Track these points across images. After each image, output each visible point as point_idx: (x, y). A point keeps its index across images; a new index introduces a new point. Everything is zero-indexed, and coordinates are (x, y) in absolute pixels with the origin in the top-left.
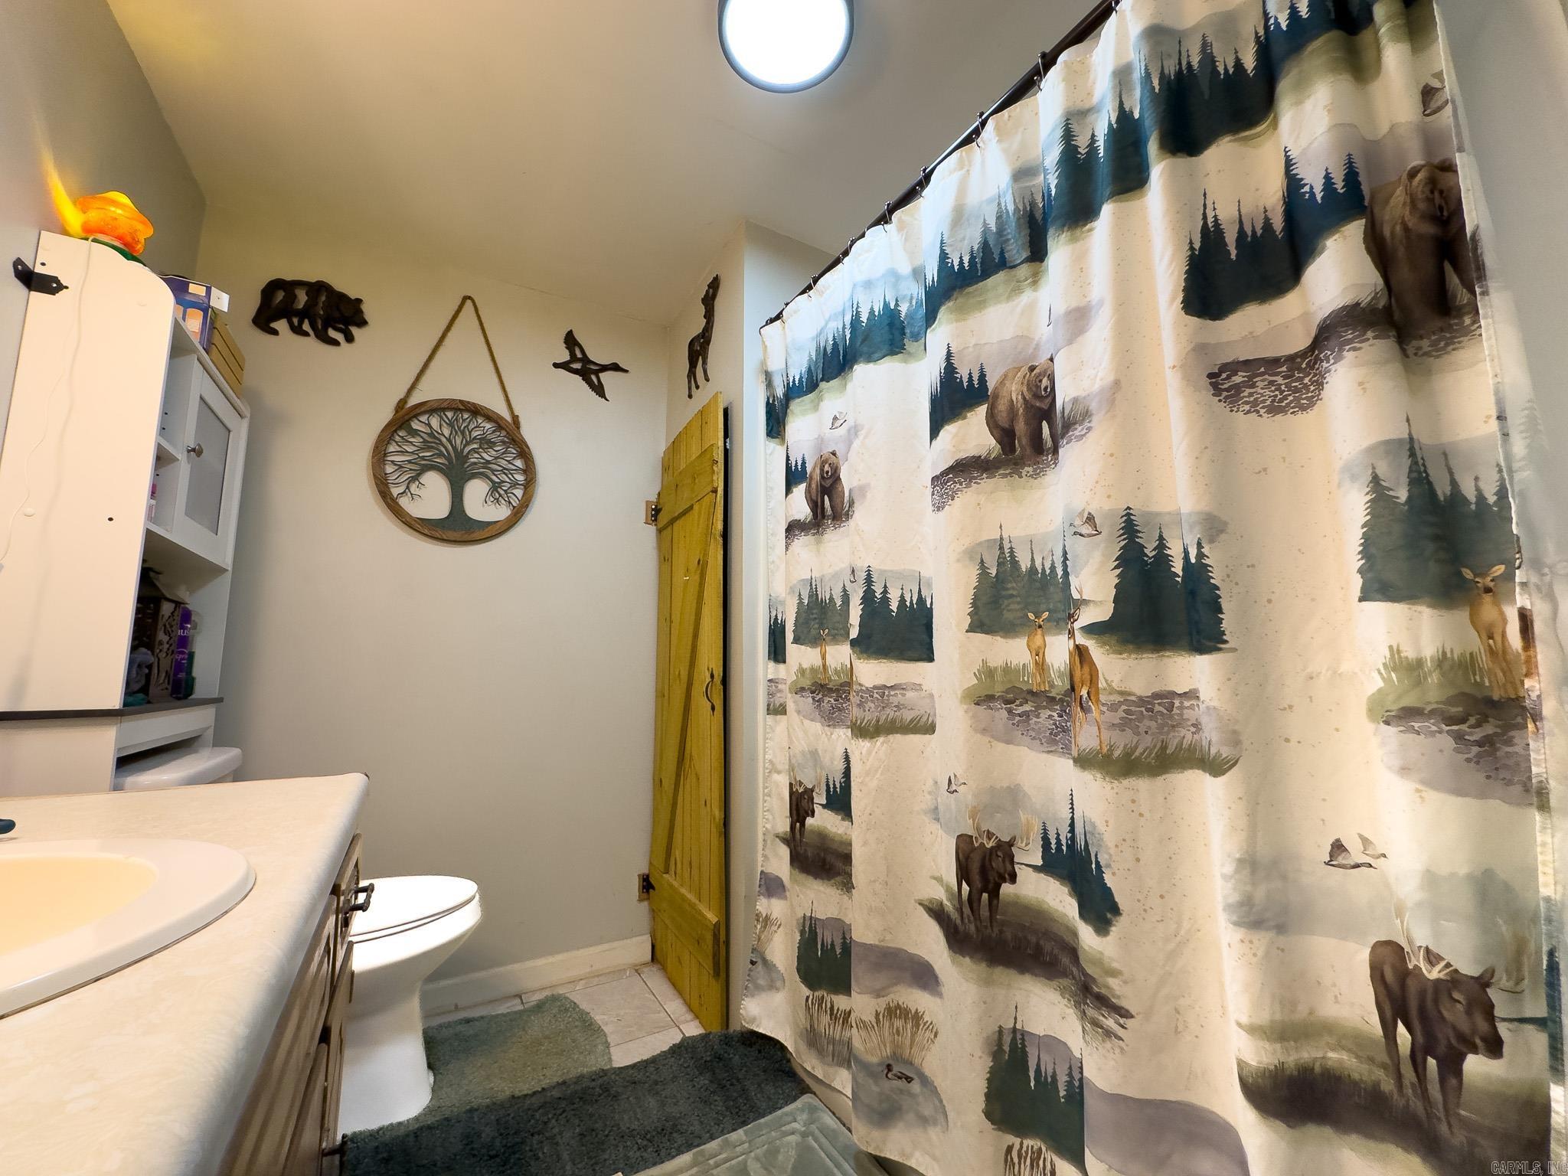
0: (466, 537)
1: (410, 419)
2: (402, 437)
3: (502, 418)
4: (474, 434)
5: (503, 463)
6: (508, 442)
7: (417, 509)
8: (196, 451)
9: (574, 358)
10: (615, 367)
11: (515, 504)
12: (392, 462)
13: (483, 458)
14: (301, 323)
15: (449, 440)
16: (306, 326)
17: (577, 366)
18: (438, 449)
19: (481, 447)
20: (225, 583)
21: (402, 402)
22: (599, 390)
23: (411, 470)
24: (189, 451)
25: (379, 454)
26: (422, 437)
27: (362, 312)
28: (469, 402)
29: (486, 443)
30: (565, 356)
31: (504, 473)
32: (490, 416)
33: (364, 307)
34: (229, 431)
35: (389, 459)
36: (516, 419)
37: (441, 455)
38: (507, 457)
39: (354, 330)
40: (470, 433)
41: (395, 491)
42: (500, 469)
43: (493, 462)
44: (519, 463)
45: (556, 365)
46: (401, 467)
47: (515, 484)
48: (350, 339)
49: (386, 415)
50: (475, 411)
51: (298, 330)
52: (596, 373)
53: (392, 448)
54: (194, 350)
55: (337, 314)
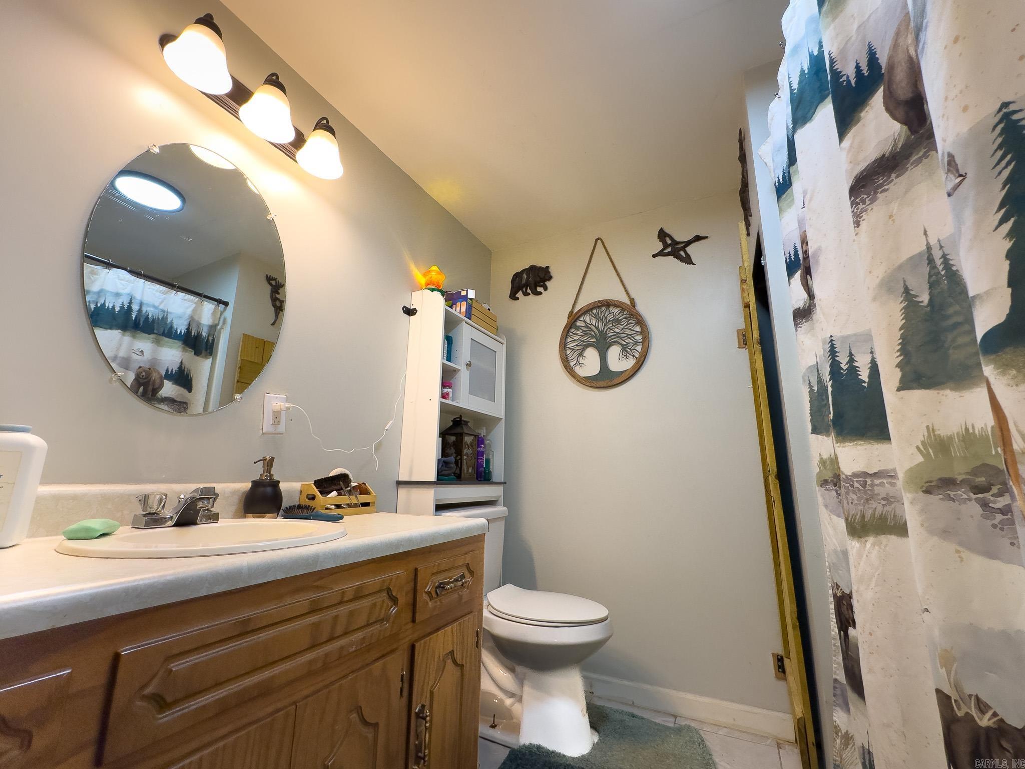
0: (610, 384)
1: (575, 321)
2: (572, 333)
3: (623, 303)
4: (609, 318)
5: (628, 332)
6: (629, 317)
7: (583, 372)
8: (469, 365)
9: (666, 246)
10: (698, 238)
11: (637, 356)
12: (569, 348)
13: (615, 332)
14: (526, 290)
15: (595, 326)
16: (529, 291)
17: (669, 250)
18: (590, 334)
19: (613, 325)
20: (502, 426)
21: (571, 312)
22: (688, 260)
23: (578, 350)
24: (467, 365)
25: (563, 345)
26: (582, 330)
27: (549, 272)
28: (603, 301)
29: (617, 321)
30: (660, 246)
31: (629, 338)
32: (616, 304)
33: (550, 270)
34: (496, 352)
35: (568, 346)
36: (632, 301)
37: (592, 337)
38: (629, 327)
39: (547, 283)
40: (606, 318)
41: (572, 364)
42: (626, 335)
43: (621, 332)
44: (638, 329)
45: (654, 256)
46: (573, 349)
47: (636, 343)
48: (546, 289)
49: (564, 321)
50: (607, 304)
51: (526, 294)
52: (684, 249)
53: (569, 340)
54: (463, 320)
55: (538, 279)
